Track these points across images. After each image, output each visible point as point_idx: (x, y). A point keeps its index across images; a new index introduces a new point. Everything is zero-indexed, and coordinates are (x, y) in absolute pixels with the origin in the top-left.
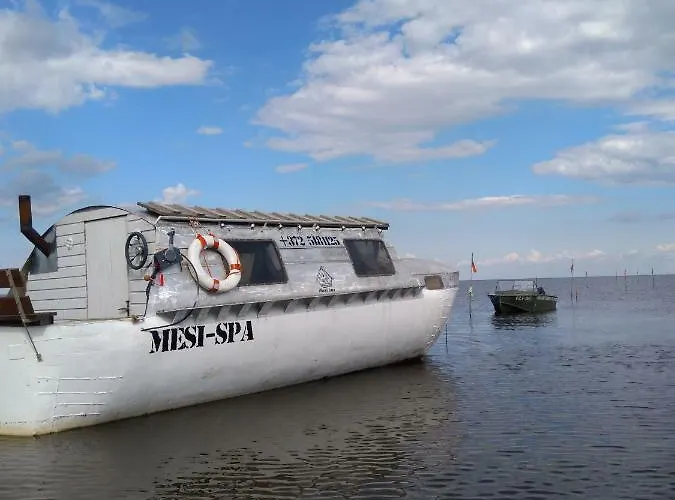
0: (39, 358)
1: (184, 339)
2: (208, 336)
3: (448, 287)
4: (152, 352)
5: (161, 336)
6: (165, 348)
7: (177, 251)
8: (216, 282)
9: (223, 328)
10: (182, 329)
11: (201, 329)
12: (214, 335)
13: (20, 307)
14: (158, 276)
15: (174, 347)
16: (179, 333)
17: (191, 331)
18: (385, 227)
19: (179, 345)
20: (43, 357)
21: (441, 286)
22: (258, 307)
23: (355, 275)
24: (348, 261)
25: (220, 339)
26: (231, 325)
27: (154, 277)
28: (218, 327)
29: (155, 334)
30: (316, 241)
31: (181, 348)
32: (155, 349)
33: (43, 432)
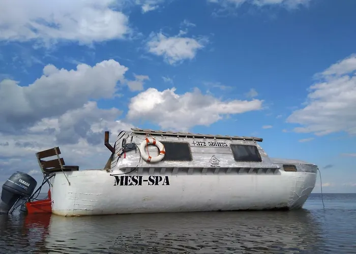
0: (70, 183)
1: (131, 181)
2: (144, 181)
3: (300, 171)
4: (115, 185)
5: (120, 178)
6: (122, 184)
7: (134, 144)
8: (151, 158)
9: (152, 178)
10: (131, 177)
11: (141, 178)
12: (147, 181)
13: (60, 162)
14: (124, 155)
15: (126, 184)
16: (129, 178)
17: (135, 178)
18: (261, 140)
19: (129, 183)
20: (71, 184)
21: (296, 170)
22: (171, 170)
23: (234, 161)
24: (231, 154)
25: (151, 183)
26: (157, 177)
27: (121, 154)
28: (150, 177)
29: (117, 178)
30: (212, 145)
31: (130, 185)
32: (116, 184)
33: (69, 215)
